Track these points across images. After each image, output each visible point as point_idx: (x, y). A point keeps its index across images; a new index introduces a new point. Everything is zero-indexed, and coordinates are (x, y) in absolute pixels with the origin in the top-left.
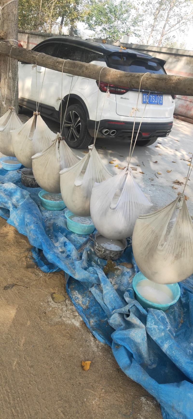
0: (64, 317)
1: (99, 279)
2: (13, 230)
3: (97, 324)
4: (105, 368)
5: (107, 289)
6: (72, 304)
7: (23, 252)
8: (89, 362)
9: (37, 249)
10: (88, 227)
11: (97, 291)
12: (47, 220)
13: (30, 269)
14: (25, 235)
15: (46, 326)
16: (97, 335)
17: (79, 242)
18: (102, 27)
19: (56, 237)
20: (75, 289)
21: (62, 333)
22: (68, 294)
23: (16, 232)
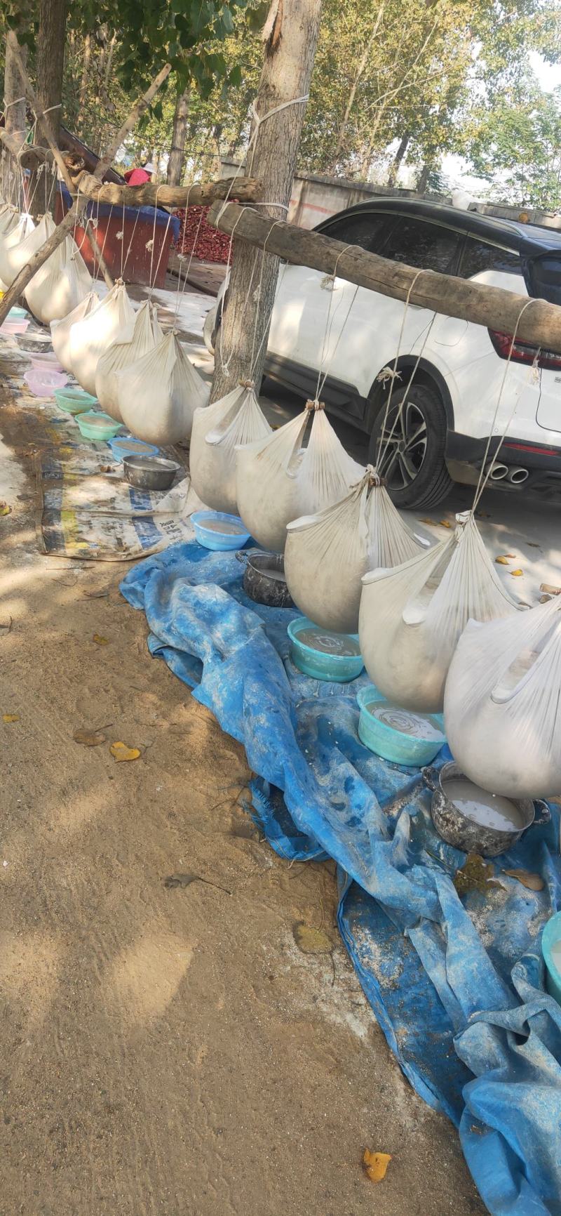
0: (323, 1000)
1: (440, 905)
2: (205, 718)
3: (418, 1042)
4: (432, 1189)
5: (462, 943)
6: (351, 966)
7: (227, 786)
8: (384, 1158)
9: (266, 786)
10: (419, 744)
11: (431, 944)
12: (302, 706)
13: (241, 841)
14: (238, 738)
15: (270, 1017)
16: (417, 1078)
17: (387, 785)
18: (515, 172)
19: (325, 759)
20: (362, 922)
21: (315, 1050)
22: (341, 935)
23: (215, 726)
